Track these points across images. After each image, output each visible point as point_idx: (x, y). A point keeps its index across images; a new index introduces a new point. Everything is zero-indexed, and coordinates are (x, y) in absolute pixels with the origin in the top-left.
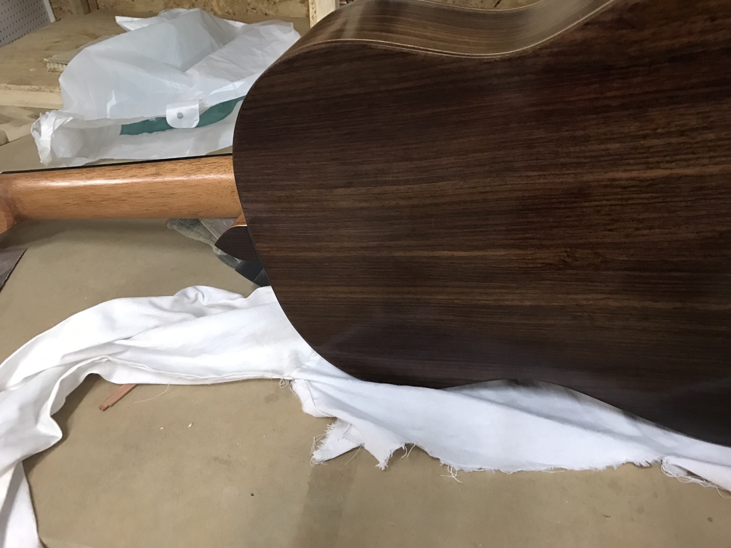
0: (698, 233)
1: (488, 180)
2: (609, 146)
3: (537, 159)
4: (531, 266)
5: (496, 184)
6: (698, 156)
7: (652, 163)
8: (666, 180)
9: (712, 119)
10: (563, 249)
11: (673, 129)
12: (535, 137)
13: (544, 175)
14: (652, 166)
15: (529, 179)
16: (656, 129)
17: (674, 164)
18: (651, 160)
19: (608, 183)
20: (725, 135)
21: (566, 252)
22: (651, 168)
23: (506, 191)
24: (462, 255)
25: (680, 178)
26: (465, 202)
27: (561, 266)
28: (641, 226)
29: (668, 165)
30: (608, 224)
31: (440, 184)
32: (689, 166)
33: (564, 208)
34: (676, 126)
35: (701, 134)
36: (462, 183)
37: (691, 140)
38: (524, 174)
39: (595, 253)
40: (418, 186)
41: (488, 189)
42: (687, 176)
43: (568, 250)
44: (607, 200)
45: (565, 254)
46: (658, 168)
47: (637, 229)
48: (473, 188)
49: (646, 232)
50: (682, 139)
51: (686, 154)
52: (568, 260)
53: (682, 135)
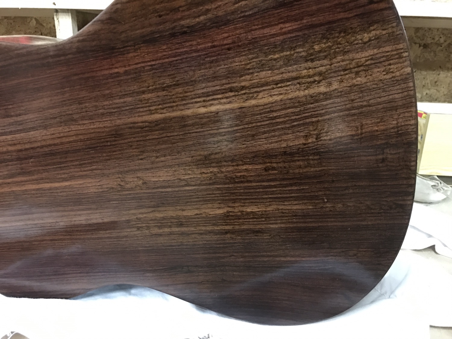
0: (192, 157)
1: (61, 128)
2: (125, 100)
3: (86, 112)
4: (101, 190)
5: (66, 131)
6: (177, 104)
7: (153, 110)
8: (165, 120)
9: (177, 79)
10: (117, 176)
11: (158, 86)
12: (81, 96)
13: (93, 123)
14: (153, 112)
15: (85, 126)
16: (148, 87)
17: (165, 110)
18: (152, 108)
19: (132, 125)
20: (187, 89)
21: (119, 178)
22: (154, 113)
23: (73, 136)
24: (57, 186)
25: (171, 119)
26: (50, 145)
27: (119, 189)
28: (159, 154)
29: (162, 111)
30: (139, 155)
31: (32, 133)
32: (174, 111)
33: (110, 145)
34: (159, 84)
35: (174, 89)
36: (45, 131)
37: (170, 94)
38: (81, 122)
39: (137, 177)
40: (18, 135)
41: (62, 135)
42: (174, 118)
43: (120, 176)
44: (134, 138)
45: (119, 180)
46: (157, 113)
47: (157, 157)
48: (53, 134)
49: (163, 159)
50: (164, 93)
51: (170, 102)
52: (122, 184)
53: (164, 90)
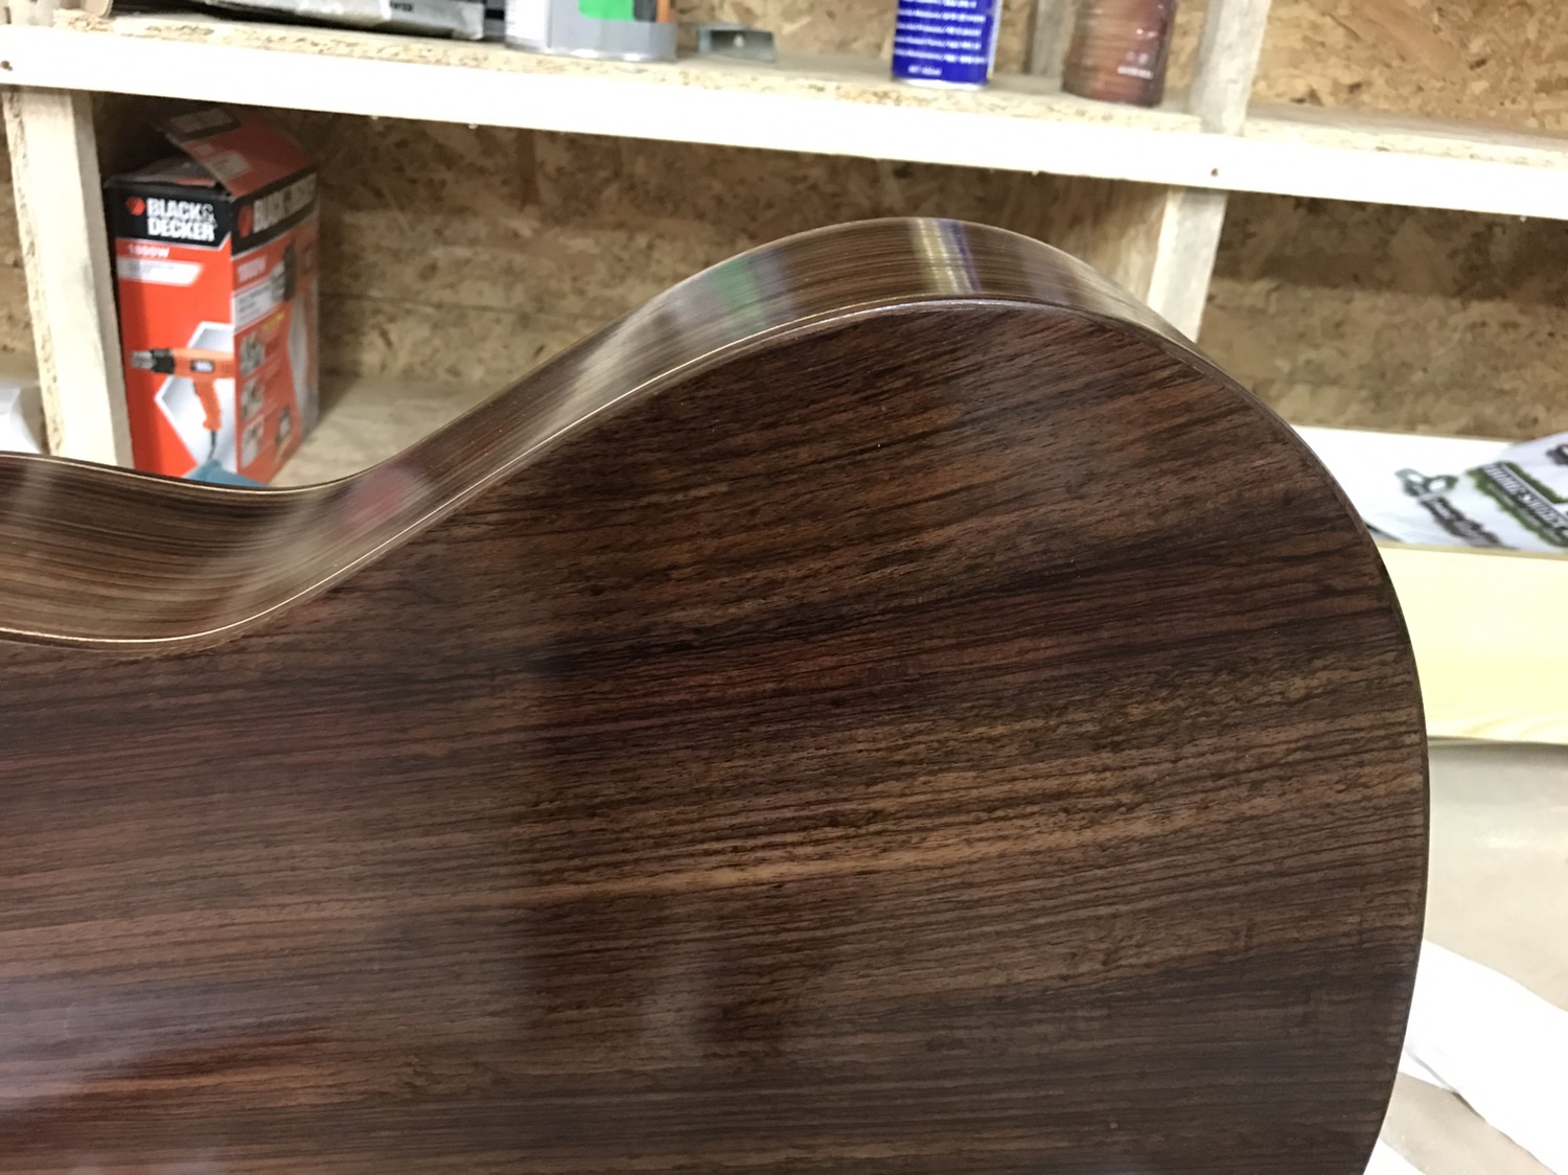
0: (679, 1010)
1: (188, 916)
2: (447, 838)
3: (293, 869)
4: (337, 1100)
5: (208, 923)
6: (636, 855)
7: (547, 873)
8: (587, 902)
9: (644, 784)
10: (402, 1060)
11: (571, 803)
12: (275, 821)
13: (319, 903)
14: (547, 878)
15: (285, 911)
16: (537, 804)
17: (592, 872)
18: (543, 866)
19: (465, 915)
20: (678, 813)
21: (410, 1065)
22: (549, 883)
23: (237, 939)
24: (164, 1087)
25: (611, 900)
26: (143, 966)
27: (408, 1096)
28: (559, 1001)
29: (581, 876)
30: (487, 1002)
31: (73, 927)
32: (622, 876)
33: (381, 971)
34: (576, 796)
35: (630, 812)
36: (125, 924)
37: (613, 826)
38: (270, 900)
39: (476, 1064)
40: (14, 933)
41: (192, 936)
42: (624, 896)
43: (413, 1059)
44: (472, 952)
45: (409, 1070)
46: (562, 881)
47: (552, 1009)
48: (156, 933)
49: (573, 1014)
50: (595, 823)
51: (613, 852)
52: (419, 1082)
53: (593, 816)
